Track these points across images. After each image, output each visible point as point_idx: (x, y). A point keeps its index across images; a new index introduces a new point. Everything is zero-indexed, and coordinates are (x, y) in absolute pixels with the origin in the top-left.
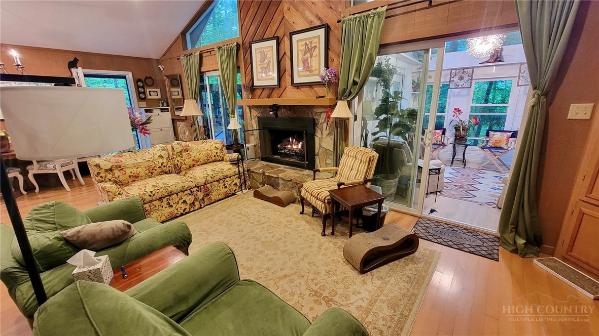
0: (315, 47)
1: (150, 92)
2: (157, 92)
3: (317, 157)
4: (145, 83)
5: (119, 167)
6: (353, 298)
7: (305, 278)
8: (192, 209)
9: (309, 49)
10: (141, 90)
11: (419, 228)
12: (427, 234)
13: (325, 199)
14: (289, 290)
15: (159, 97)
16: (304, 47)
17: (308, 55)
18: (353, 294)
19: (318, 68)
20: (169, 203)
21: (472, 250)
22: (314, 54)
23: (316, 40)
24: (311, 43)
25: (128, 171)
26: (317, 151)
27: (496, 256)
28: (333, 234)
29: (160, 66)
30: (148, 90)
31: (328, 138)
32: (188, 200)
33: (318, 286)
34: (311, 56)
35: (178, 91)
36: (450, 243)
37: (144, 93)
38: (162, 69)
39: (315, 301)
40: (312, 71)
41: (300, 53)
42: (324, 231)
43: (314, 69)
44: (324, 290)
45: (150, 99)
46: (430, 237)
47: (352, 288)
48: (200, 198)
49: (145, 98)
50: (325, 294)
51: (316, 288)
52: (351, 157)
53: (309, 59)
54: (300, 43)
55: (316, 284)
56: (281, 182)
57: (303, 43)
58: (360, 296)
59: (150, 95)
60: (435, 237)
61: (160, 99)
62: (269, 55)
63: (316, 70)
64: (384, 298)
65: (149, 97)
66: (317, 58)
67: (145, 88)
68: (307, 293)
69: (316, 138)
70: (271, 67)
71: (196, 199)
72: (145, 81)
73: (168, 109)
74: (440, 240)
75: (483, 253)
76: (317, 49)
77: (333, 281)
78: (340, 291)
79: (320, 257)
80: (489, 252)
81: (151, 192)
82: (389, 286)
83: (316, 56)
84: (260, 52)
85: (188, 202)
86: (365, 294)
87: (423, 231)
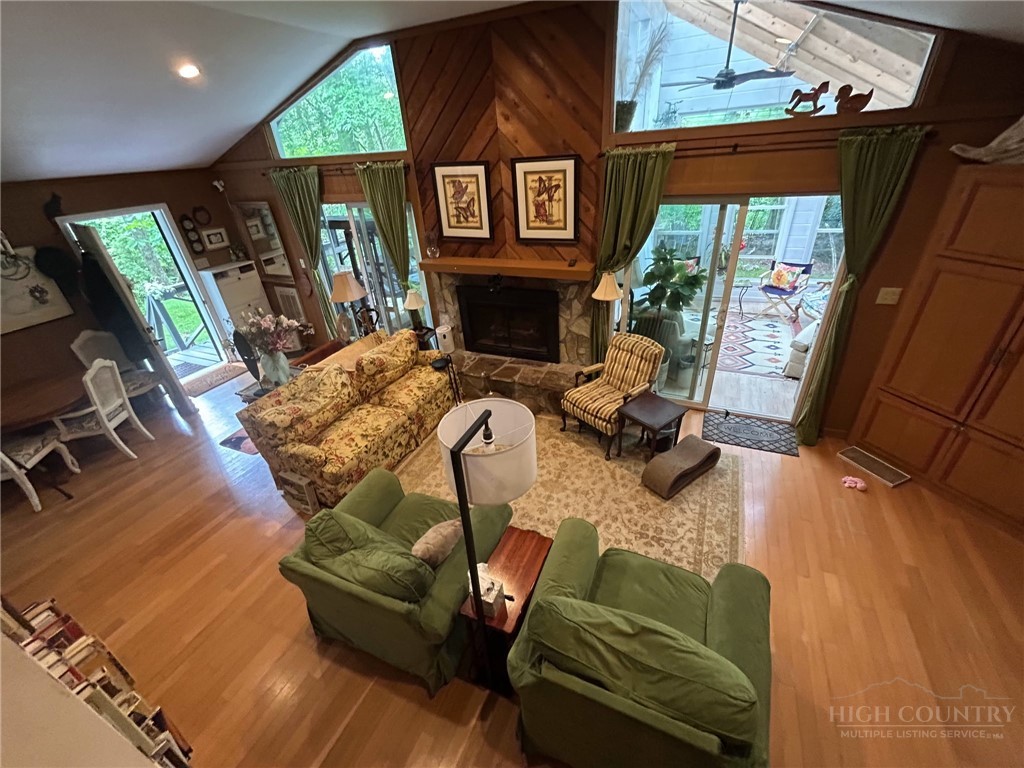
0: (558, 186)
1: (208, 236)
2: (220, 234)
3: (562, 346)
4: (196, 220)
5: (301, 419)
6: (681, 531)
7: (620, 520)
8: (408, 451)
9: (546, 188)
10: (193, 236)
11: (710, 428)
12: (721, 435)
13: (610, 417)
14: (613, 539)
15: (226, 243)
16: (537, 185)
17: (545, 196)
18: (679, 527)
19: (562, 217)
20: (385, 453)
21: (772, 447)
22: (556, 196)
23: (559, 176)
24: (550, 179)
25: (313, 420)
26: (562, 337)
27: (795, 451)
28: (619, 455)
29: (216, 183)
30: (204, 233)
31: (581, 321)
32: (403, 439)
33: (639, 525)
34: (551, 199)
35: (256, 226)
36: (748, 442)
37: (200, 241)
38: (221, 189)
39: (646, 544)
40: (553, 223)
41: (530, 192)
42: (608, 454)
43: (555, 219)
44: (648, 530)
45: (214, 251)
46: (726, 439)
47: (674, 521)
48: (415, 433)
49: (204, 250)
50: (651, 533)
51: (638, 528)
52: (623, 350)
53: (547, 203)
54: (530, 178)
55: (636, 525)
56: (516, 387)
57: (536, 177)
58: (686, 528)
59: (211, 243)
60: (732, 437)
61: (228, 247)
62: (472, 188)
63: (559, 221)
64: (710, 524)
65: (210, 247)
66: (562, 203)
67: (199, 231)
68: (632, 537)
69: (561, 320)
70: (476, 208)
71: (411, 437)
72: (194, 216)
73: (250, 265)
74: (737, 441)
75: (783, 449)
76: (561, 191)
77: (650, 516)
78: (664, 527)
79: (621, 490)
80: (789, 447)
81: (366, 446)
82: (708, 510)
83: (560, 200)
84: (454, 182)
85: (403, 443)
86: (689, 525)
87: (716, 431)
